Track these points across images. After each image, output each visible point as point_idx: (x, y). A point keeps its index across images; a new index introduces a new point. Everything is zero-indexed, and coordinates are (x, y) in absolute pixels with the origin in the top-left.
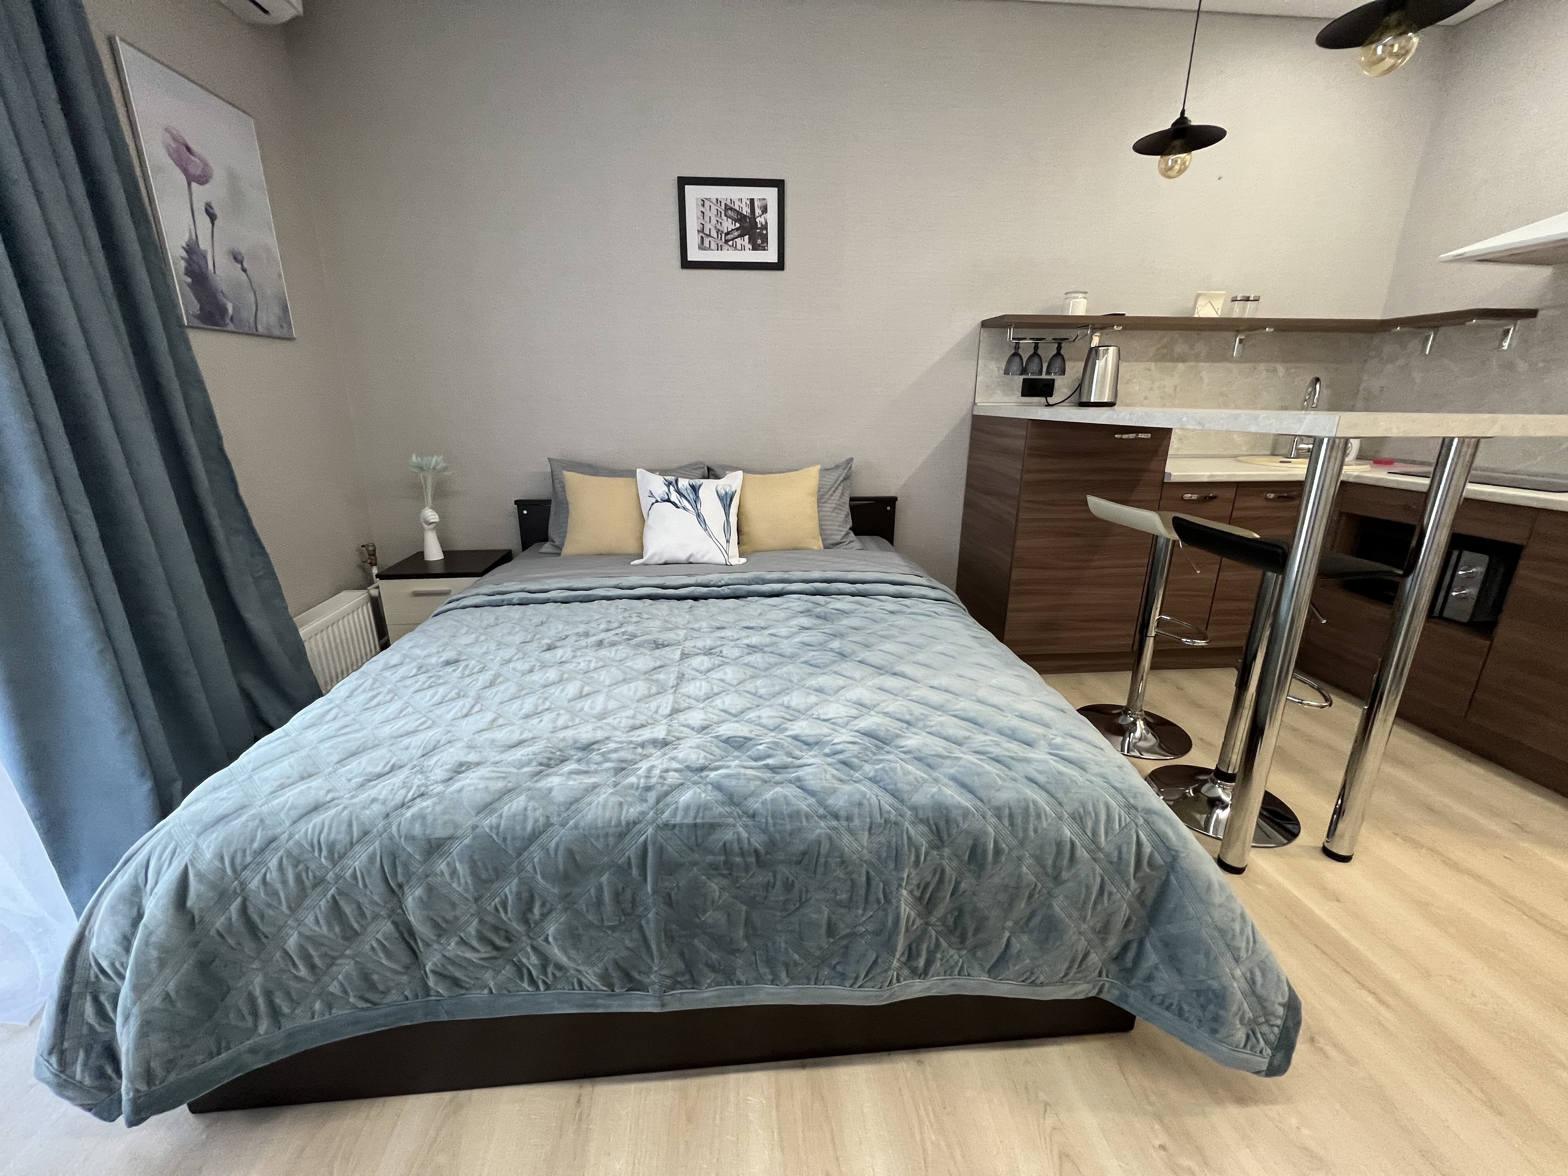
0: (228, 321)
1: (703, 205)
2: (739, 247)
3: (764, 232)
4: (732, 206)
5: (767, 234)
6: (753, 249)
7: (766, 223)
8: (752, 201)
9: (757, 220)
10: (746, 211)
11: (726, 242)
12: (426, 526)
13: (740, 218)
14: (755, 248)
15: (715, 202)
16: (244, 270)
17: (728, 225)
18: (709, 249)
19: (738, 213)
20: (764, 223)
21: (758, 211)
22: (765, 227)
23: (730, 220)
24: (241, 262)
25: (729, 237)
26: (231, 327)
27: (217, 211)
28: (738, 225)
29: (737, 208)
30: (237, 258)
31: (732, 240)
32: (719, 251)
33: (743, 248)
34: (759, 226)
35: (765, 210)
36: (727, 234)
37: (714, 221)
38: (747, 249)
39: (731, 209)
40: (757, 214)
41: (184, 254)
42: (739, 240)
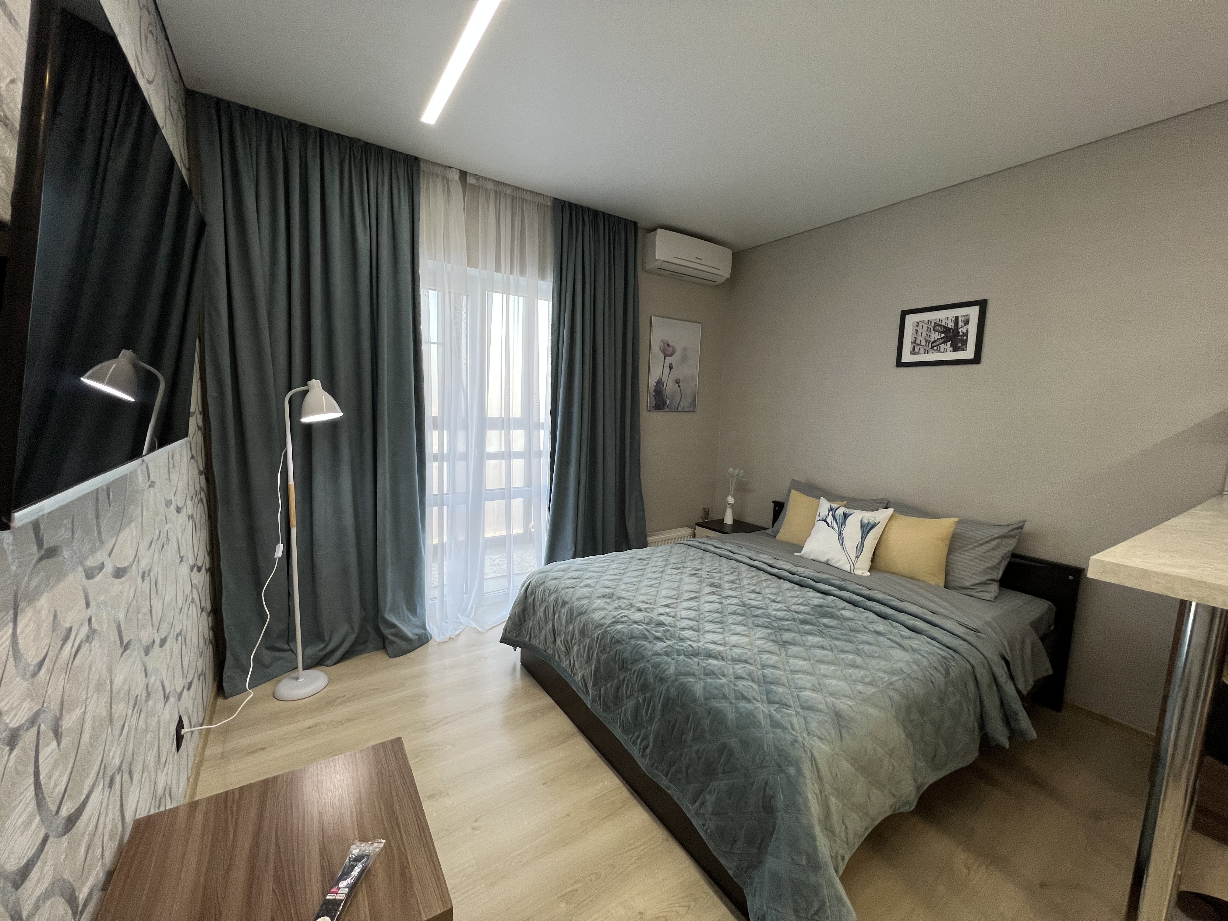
0: (666, 407)
1: (918, 326)
2: (942, 350)
3: (965, 338)
4: (940, 323)
5: (967, 340)
6: (954, 351)
7: (967, 331)
8: (957, 318)
9: (960, 330)
10: (951, 325)
11: (932, 348)
12: (728, 505)
13: (946, 330)
14: (955, 349)
15: (927, 322)
16: (679, 386)
17: (935, 336)
18: (919, 353)
19: (945, 327)
20: (965, 331)
21: (961, 324)
22: (966, 334)
23: (937, 333)
24: (679, 384)
25: (934, 344)
26: (667, 409)
27: (674, 365)
28: (943, 335)
29: (944, 324)
30: (677, 382)
31: (937, 346)
32: (926, 355)
33: (945, 350)
34: (961, 334)
35: (967, 322)
36: (934, 342)
37: (924, 335)
38: (948, 350)
39: (939, 325)
40: (960, 326)
41: (655, 384)
42: (942, 346)
